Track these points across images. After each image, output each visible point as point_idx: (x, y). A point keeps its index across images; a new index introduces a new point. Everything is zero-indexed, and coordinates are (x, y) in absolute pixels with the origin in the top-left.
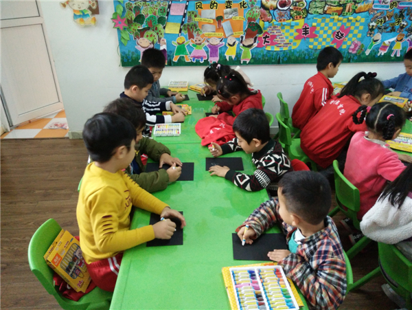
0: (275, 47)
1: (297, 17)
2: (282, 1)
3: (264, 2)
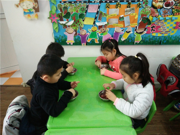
0: (159, 33)
1: (176, 14)
2: (167, 2)
3: (154, 3)
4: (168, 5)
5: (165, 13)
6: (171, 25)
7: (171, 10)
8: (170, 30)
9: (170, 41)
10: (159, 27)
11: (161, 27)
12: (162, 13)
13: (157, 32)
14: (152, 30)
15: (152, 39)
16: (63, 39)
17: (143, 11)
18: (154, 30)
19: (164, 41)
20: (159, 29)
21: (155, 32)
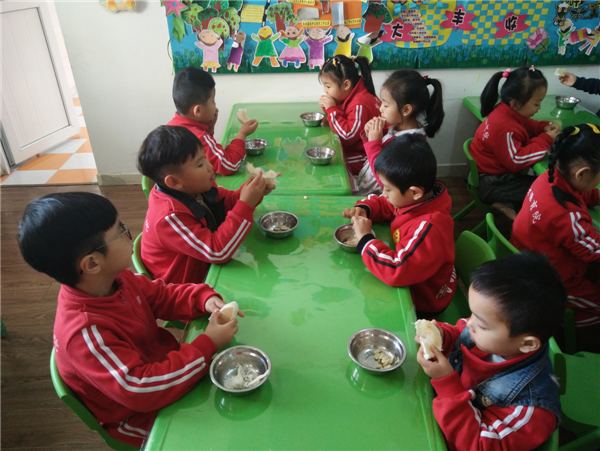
0: (411, 42)
8: (436, 33)
9: (438, 59)
11: (415, 27)
14: (395, 33)
15: (397, 56)
16: (193, 58)
18: (400, 35)
19: (424, 59)
20: (411, 31)
21: (402, 39)
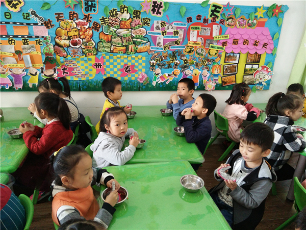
0: (74, 77)
1: (89, 54)
2: (73, 40)
3: (57, 40)
4: (75, 44)
5: (75, 53)
6: (86, 68)
7: (80, 49)
8: (87, 73)
9: (91, 86)
10: (73, 69)
11: (75, 70)
12: (71, 52)
13: (71, 75)
14: (64, 72)
17: (47, 50)
18: (67, 73)
19: (83, 86)
20: (73, 71)
21: (69, 75)
